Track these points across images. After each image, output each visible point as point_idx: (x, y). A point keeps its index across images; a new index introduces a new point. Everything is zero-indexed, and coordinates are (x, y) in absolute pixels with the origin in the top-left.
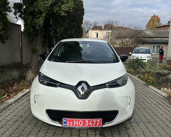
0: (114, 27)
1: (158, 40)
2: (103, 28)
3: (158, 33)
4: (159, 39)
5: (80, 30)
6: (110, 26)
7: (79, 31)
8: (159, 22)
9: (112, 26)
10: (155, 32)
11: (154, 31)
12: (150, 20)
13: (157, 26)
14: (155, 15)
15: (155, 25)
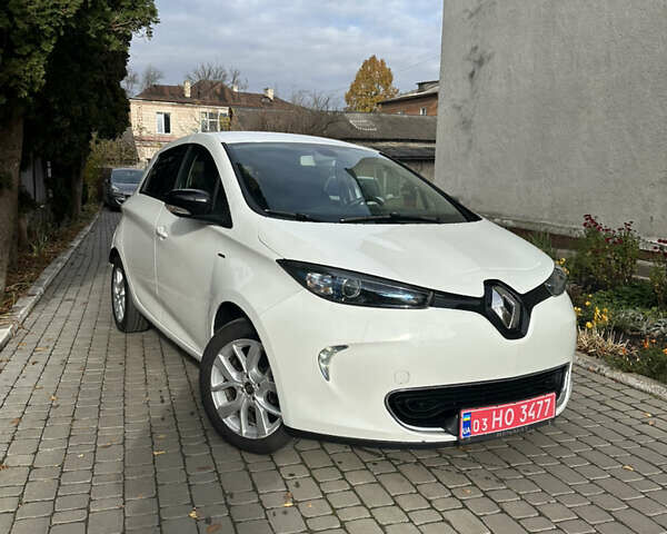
0: (231, 92)
1: (394, 148)
2: (188, 95)
3: (390, 122)
4: (395, 144)
5: (116, 100)
6: (218, 90)
7: (113, 104)
8: (387, 85)
9: (223, 88)
10: (382, 120)
11: (379, 117)
12: (358, 75)
13: (382, 99)
14: (374, 58)
15: (376, 95)
